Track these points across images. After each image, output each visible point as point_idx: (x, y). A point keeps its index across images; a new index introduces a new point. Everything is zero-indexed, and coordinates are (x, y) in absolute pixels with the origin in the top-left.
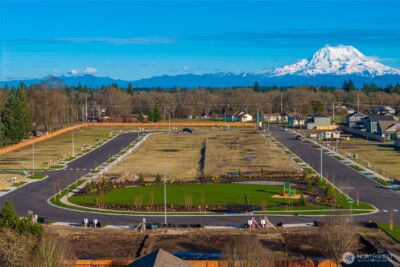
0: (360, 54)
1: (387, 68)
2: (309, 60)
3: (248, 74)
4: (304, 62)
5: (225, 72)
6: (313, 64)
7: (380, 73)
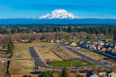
0: (66, 12)
1: (75, 17)
2: (50, 14)
3: (30, 19)
4: (48, 15)
5: (23, 18)
6: (51, 15)
7: (73, 18)
